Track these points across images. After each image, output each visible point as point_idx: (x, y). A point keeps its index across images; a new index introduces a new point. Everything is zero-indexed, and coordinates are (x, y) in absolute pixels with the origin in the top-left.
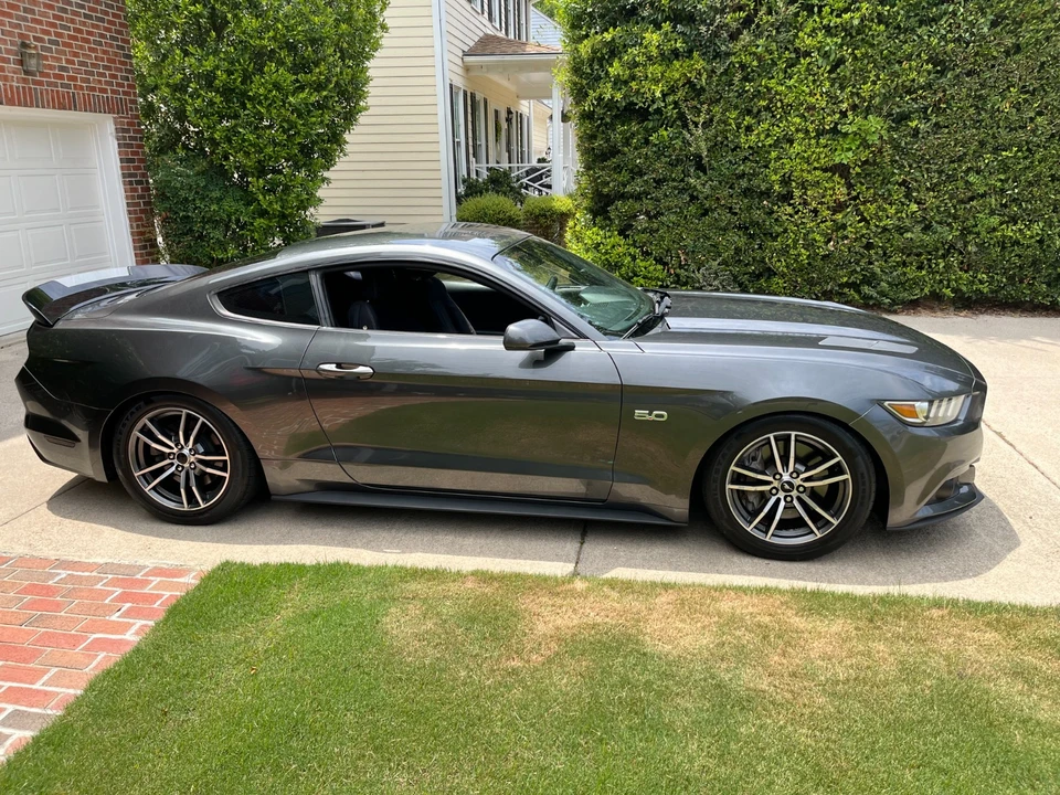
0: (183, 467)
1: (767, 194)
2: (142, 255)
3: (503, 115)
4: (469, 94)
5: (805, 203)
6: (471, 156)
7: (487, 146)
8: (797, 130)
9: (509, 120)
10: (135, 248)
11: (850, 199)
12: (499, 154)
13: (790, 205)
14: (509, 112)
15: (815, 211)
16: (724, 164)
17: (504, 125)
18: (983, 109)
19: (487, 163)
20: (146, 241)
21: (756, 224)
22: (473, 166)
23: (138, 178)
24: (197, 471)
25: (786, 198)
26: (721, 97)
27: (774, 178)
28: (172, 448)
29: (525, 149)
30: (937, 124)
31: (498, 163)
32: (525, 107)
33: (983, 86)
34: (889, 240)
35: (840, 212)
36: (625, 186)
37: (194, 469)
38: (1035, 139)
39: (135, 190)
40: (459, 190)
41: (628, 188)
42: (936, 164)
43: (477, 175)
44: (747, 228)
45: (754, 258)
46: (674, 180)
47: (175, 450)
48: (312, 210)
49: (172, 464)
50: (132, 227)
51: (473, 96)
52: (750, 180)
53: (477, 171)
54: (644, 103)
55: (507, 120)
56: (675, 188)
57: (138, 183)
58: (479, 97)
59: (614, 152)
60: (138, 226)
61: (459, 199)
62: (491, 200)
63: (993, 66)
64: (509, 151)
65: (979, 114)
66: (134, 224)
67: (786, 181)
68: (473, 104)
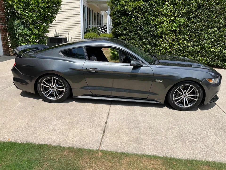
0: (54, 90)
1: (157, 36)
2: (4, 43)
3: (96, 14)
4: (88, 8)
5: (166, 39)
6: (88, 23)
7: (92, 21)
8: (165, 21)
9: (98, 15)
10: (2, 41)
11: (176, 38)
12: (95, 23)
13: (162, 39)
14: (98, 13)
15: (168, 41)
16: (147, 28)
17: (97, 17)
18: (209, 18)
19: (92, 25)
20: (5, 39)
21: (154, 43)
22: (89, 25)
23: (3, 24)
24: (57, 90)
25: (161, 37)
26: (147, 11)
27: (159, 32)
28: (50, 86)
29: (102, 22)
30: (198, 21)
31: (95, 25)
32: (102, 13)
33: (210, 12)
34: (185, 49)
35: (173, 41)
36: (123, 32)
37: (56, 90)
38: (221, 25)
39: (2, 26)
40: (85, 31)
41: (123, 33)
42: (197, 31)
43: (90, 28)
44: (151, 44)
45: (153, 51)
46: (134, 31)
47: (51, 87)
48: (47, 33)
49: (51, 90)
50: (1, 36)
51: (89, 9)
52: (153, 32)
53: (89, 27)
54: (128, 12)
55: (97, 15)
56: (135, 33)
57: (3, 25)
58: (91, 9)
59: (120, 23)
60: (3, 35)
61: (85, 33)
62: (92, 34)
63: (213, 7)
64: (98, 23)
65: (208, 19)
66: (2, 35)
67: (161, 33)
68: (89, 11)
